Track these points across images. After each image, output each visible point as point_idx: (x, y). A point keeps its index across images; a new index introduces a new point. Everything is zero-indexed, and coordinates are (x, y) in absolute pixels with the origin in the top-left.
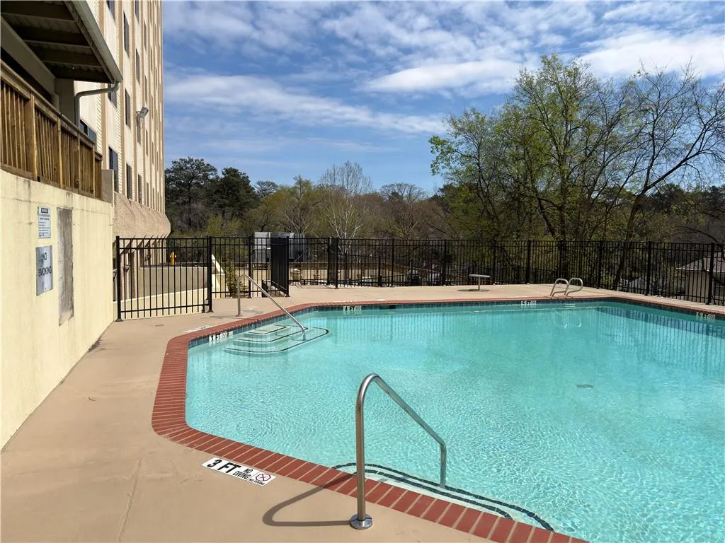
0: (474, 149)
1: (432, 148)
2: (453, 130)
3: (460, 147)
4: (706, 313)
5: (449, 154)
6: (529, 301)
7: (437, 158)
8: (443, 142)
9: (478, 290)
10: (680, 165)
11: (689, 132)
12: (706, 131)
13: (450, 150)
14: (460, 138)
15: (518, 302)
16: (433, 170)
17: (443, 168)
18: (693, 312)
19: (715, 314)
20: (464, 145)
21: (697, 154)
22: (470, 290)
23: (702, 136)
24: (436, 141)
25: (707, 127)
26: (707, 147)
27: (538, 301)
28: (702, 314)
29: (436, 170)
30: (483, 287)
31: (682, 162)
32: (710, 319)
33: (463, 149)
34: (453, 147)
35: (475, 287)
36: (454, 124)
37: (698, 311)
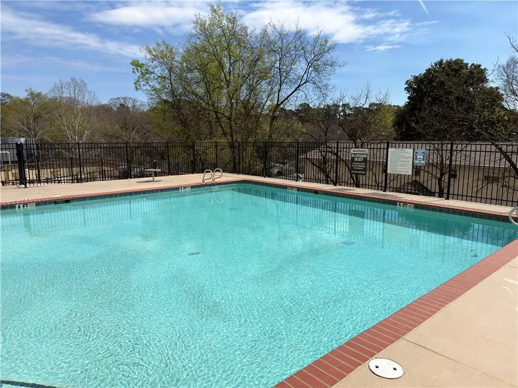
0: (166, 71)
1: (133, 69)
2: (149, 56)
3: (156, 70)
4: (292, 187)
5: (148, 75)
6: (185, 187)
7: (139, 77)
8: (141, 66)
9: (153, 181)
10: (296, 90)
11: (300, 67)
12: (310, 67)
13: (147, 71)
14: (155, 62)
15: (177, 189)
16: (136, 87)
17: (144, 85)
18: (285, 187)
19: (296, 187)
20: (159, 68)
21: (305, 83)
22: (147, 182)
23: (307, 71)
24: (136, 64)
25: (310, 65)
26: (311, 78)
27: (192, 187)
28: (290, 188)
29: (138, 87)
30: (156, 178)
31: (297, 88)
32: (295, 191)
33: (158, 71)
34: (150, 69)
35: (151, 179)
36: (150, 52)
37: (288, 186)
